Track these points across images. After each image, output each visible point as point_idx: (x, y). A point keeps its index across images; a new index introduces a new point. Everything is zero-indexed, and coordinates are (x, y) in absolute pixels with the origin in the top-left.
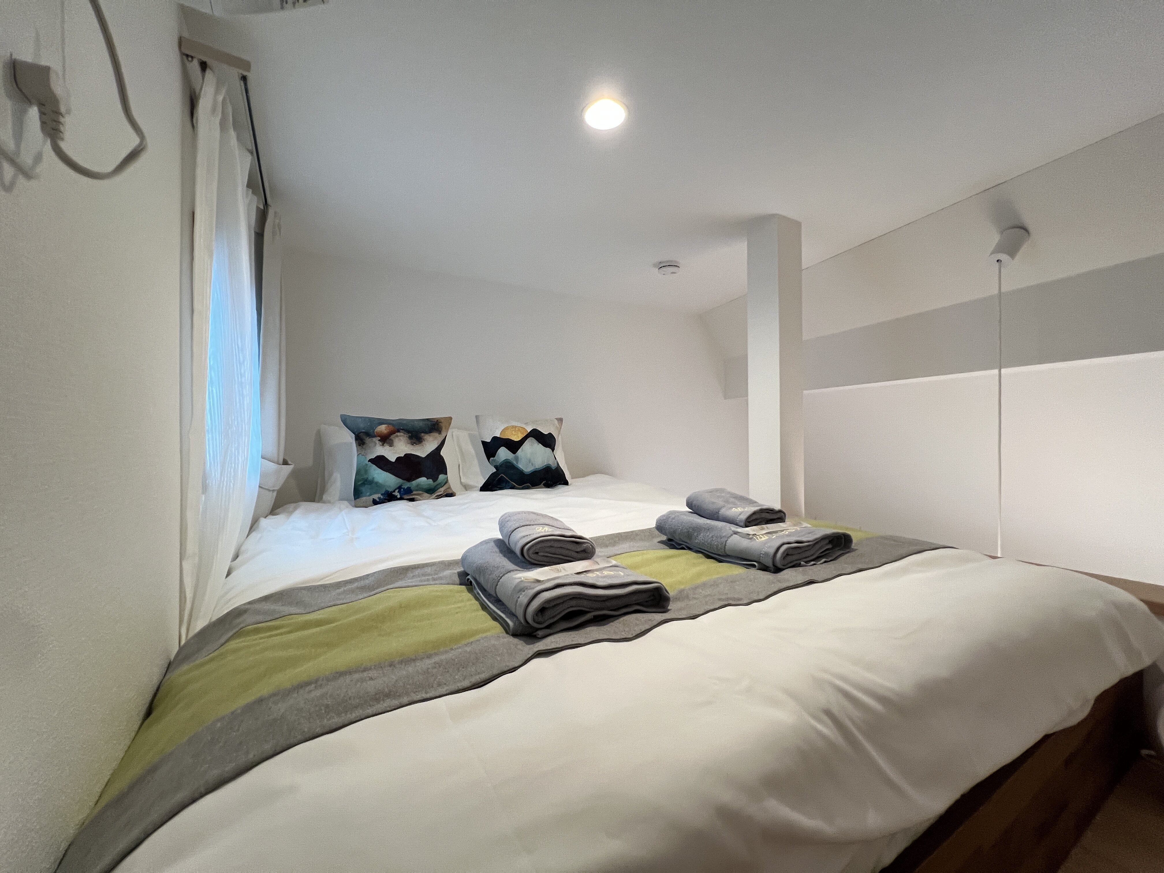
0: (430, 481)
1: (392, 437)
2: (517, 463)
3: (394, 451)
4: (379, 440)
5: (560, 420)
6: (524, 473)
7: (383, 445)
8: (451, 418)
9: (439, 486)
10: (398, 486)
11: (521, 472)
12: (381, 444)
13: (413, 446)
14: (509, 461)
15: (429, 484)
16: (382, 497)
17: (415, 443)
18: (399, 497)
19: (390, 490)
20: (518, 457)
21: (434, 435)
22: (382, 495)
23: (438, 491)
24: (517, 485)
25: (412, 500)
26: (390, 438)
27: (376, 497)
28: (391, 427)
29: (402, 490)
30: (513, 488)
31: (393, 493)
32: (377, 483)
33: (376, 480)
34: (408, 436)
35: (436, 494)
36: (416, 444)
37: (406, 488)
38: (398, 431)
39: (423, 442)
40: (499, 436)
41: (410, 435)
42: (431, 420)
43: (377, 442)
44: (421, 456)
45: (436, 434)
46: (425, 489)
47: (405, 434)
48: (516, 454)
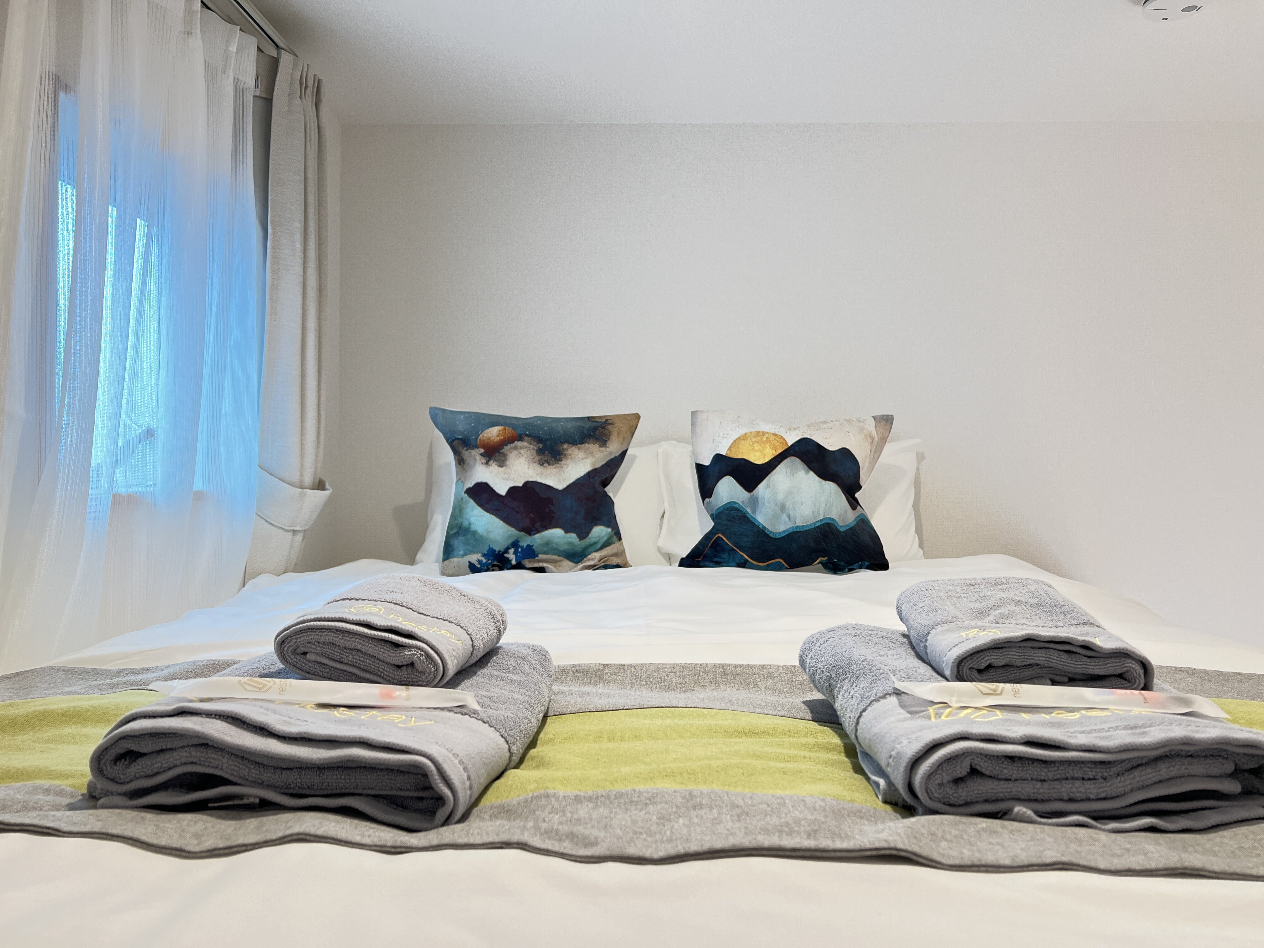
0: (573, 537)
1: (506, 448)
2: (754, 511)
3: (506, 476)
4: (481, 455)
5: (886, 421)
6: (767, 536)
7: (487, 463)
8: (637, 417)
9: (591, 549)
10: (511, 541)
11: (761, 533)
12: (484, 461)
13: (542, 467)
14: (736, 506)
15: (570, 543)
16: (484, 561)
17: (547, 462)
18: (514, 562)
19: (498, 548)
20: (757, 498)
21: (588, 449)
22: (484, 555)
23: (589, 557)
24: (751, 558)
25: (541, 570)
26: (502, 451)
27: (475, 558)
28: (509, 430)
29: (520, 550)
30: (743, 565)
31: (506, 555)
32: (475, 533)
33: (473, 528)
34: (536, 448)
35: (584, 564)
36: (549, 464)
37: (525, 546)
38: (520, 438)
39: (563, 462)
40: (724, 454)
41: (541, 445)
42: (593, 420)
43: (478, 457)
44: (555, 487)
45: (594, 447)
46: (565, 551)
47: (531, 444)
48: (754, 491)
